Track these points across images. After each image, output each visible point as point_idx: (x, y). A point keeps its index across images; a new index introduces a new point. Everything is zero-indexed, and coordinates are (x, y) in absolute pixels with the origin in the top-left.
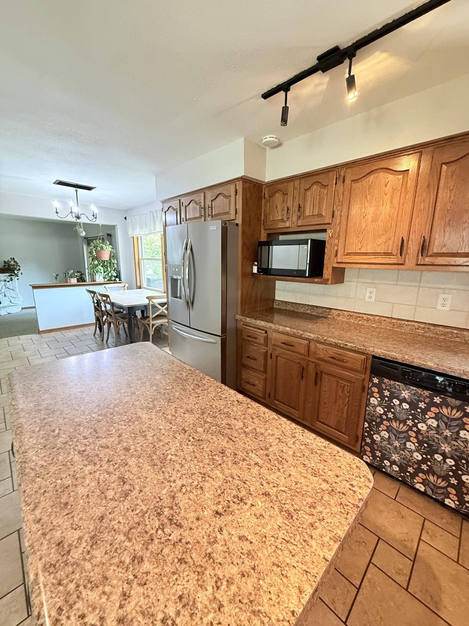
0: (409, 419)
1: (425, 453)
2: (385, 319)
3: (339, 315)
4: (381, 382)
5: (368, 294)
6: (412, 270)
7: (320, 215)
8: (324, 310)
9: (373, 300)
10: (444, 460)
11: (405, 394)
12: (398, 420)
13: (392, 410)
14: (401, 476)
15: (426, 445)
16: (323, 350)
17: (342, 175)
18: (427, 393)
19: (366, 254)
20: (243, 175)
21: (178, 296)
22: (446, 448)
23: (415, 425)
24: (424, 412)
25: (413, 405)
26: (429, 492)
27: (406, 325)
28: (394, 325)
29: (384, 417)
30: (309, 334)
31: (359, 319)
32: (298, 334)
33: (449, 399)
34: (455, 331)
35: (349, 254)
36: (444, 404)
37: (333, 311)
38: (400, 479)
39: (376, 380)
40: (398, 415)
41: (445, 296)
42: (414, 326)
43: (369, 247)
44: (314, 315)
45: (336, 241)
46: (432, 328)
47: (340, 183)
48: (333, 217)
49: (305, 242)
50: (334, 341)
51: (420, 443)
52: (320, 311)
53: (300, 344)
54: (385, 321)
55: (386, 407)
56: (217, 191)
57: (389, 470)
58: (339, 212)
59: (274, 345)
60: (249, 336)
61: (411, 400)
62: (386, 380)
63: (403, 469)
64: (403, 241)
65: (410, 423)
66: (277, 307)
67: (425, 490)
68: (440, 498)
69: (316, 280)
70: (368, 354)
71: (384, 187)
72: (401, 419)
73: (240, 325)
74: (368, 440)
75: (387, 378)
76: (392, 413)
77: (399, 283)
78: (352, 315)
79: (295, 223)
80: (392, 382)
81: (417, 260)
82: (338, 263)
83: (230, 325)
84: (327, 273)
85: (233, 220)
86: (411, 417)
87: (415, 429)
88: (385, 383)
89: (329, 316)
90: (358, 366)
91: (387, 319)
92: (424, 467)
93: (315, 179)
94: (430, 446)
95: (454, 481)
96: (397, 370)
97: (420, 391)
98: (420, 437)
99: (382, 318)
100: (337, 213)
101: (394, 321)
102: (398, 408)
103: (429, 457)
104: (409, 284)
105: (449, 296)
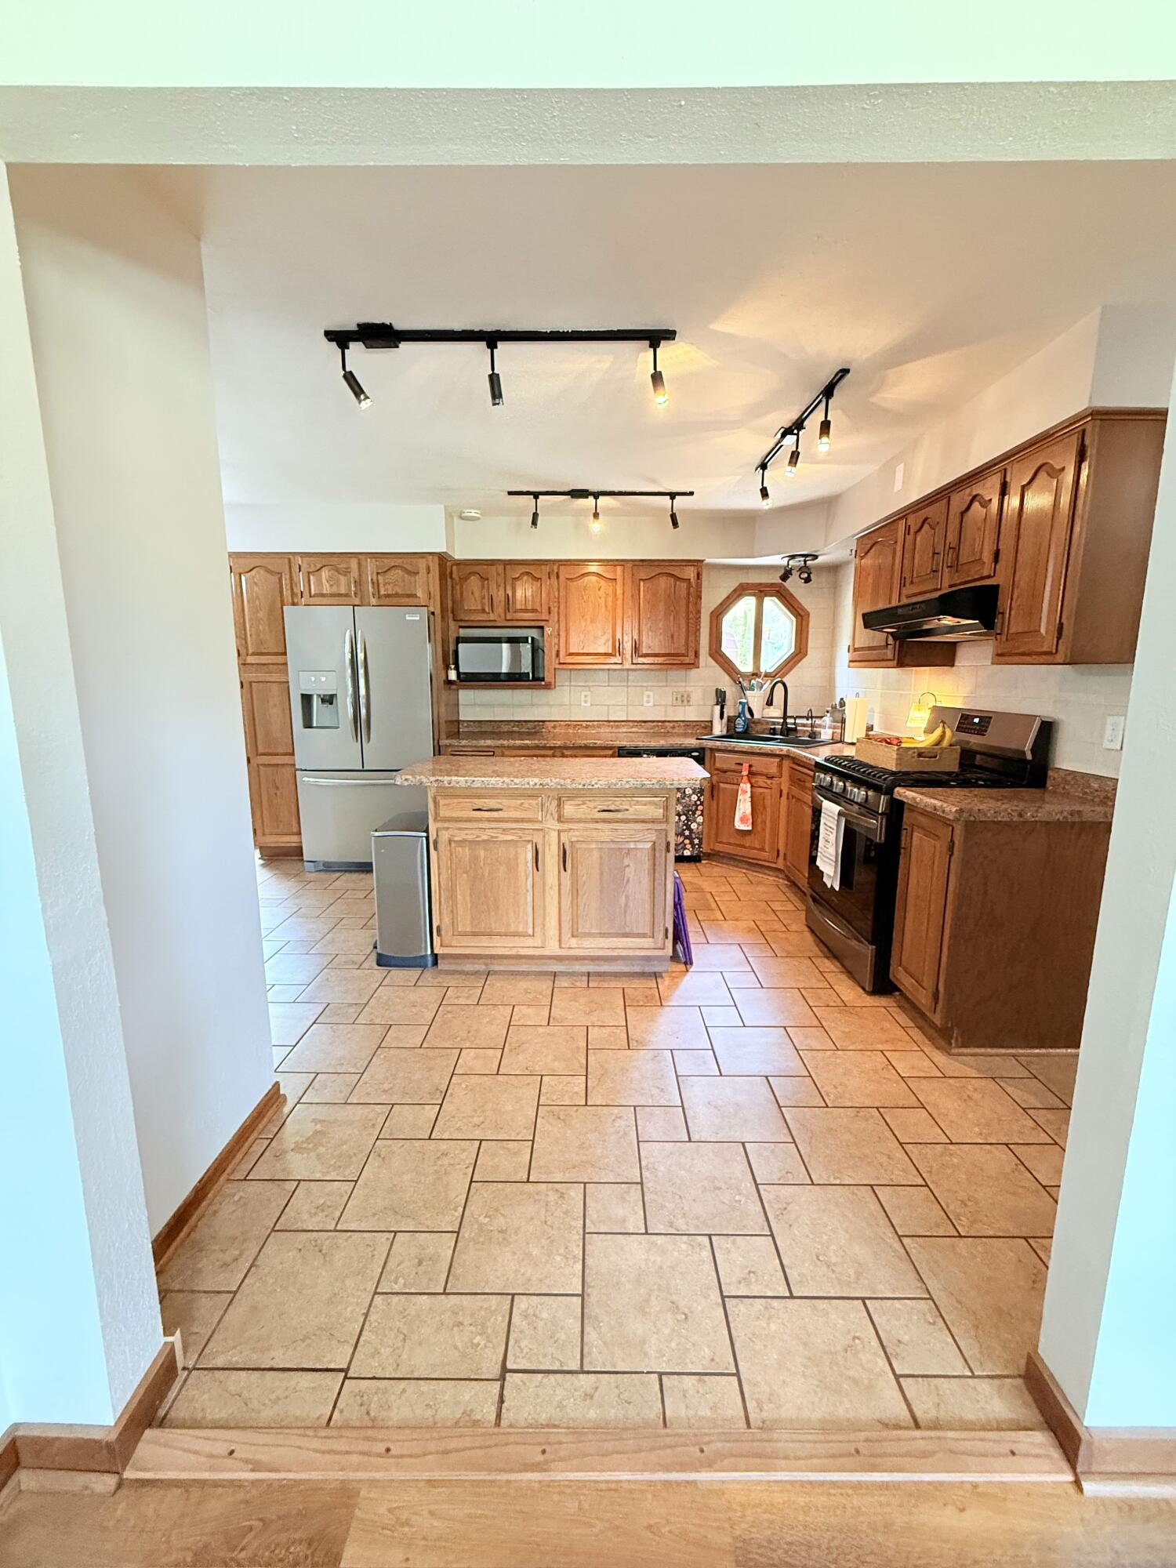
3: (554, 727)
5: (583, 699)
6: (628, 670)
7: (535, 611)
8: (535, 723)
9: (589, 704)
17: (556, 571)
19: (589, 654)
20: (445, 550)
21: (315, 725)
31: (578, 727)
34: (660, 724)
35: (571, 654)
37: (548, 723)
41: (649, 693)
42: (629, 725)
43: (591, 648)
44: (524, 732)
45: (556, 640)
46: (643, 724)
47: (553, 578)
48: (550, 613)
49: (525, 640)
52: (530, 725)
54: (603, 725)
56: (392, 562)
58: (556, 609)
64: (619, 642)
66: (466, 730)
68: (681, 853)
69: (540, 685)
71: (597, 591)
77: (611, 684)
78: (569, 724)
79: (504, 617)
81: (632, 660)
82: (560, 664)
84: (548, 676)
85: (426, 606)
89: (544, 730)
93: (524, 568)
99: (600, 723)
100: (555, 610)
104: (618, 684)
105: (651, 693)
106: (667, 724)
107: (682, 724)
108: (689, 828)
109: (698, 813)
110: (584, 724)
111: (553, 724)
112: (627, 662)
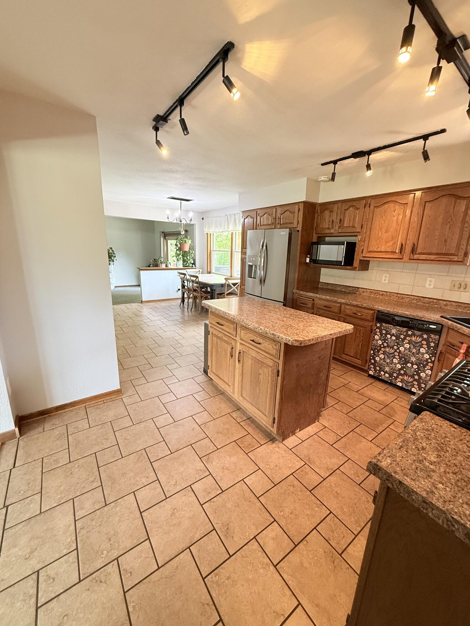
0: (395, 345)
1: (403, 364)
2: (393, 294)
3: (363, 292)
4: (381, 326)
5: (384, 278)
6: (407, 262)
7: (353, 227)
8: (354, 288)
9: (387, 282)
10: (412, 366)
11: (394, 331)
12: (389, 346)
13: (387, 341)
14: (390, 380)
15: (403, 359)
16: (349, 309)
17: (369, 203)
18: (405, 329)
19: (380, 252)
20: (305, 200)
21: (252, 277)
22: (413, 359)
23: (398, 348)
24: (403, 340)
25: (398, 337)
26: (404, 386)
27: (406, 298)
28: (399, 298)
29: (382, 346)
30: (341, 300)
31: (377, 294)
32: (334, 300)
33: (416, 332)
34: (435, 301)
35: (370, 252)
36: (413, 335)
37: (360, 289)
38: (389, 381)
39: (378, 325)
40: (389, 344)
41: (431, 279)
42: (411, 298)
43: (383, 248)
44: (347, 292)
45: (363, 243)
46: (422, 299)
47: (367, 207)
48: (362, 228)
49: (342, 243)
50: (356, 303)
51: (400, 358)
52: (351, 289)
53: (335, 306)
54: (393, 295)
55: (383, 340)
56: (285, 209)
57: (383, 377)
58: (366, 225)
59: (318, 308)
60: (302, 303)
61: (397, 334)
62: (384, 324)
63: (391, 375)
64: (402, 245)
65: (395, 347)
66: (321, 287)
67: (402, 385)
68: (409, 388)
69: (348, 267)
70: (374, 310)
71: (393, 212)
72: (391, 346)
73: (296, 296)
74: (373, 361)
75: (384, 323)
76: (387, 343)
77: (404, 271)
78: (372, 291)
79: (337, 231)
80: (387, 325)
81: (410, 257)
82: (363, 257)
83: (289, 296)
84: (356, 263)
85: (296, 228)
86: (396, 344)
87: (398, 351)
88: (383, 326)
89: (357, 293)
90: (369, 318)
91: (395, 294)
92: (402, 372)
93: (351, 203)
94: (405, 359)
95: (416, 377)
96: (390, 317)
97: (401, 328)
98: (401, 355)
99: (392, 293)
100: (365, 226)
101: (399, 295)
102: (390, 340)
103: (405, 366)
104: (410, 271)
105: (433, 279)
108: (418, 375)
109: (428, 367)
110: (381, 293)
111: (363, 290)
112: (406, 258)
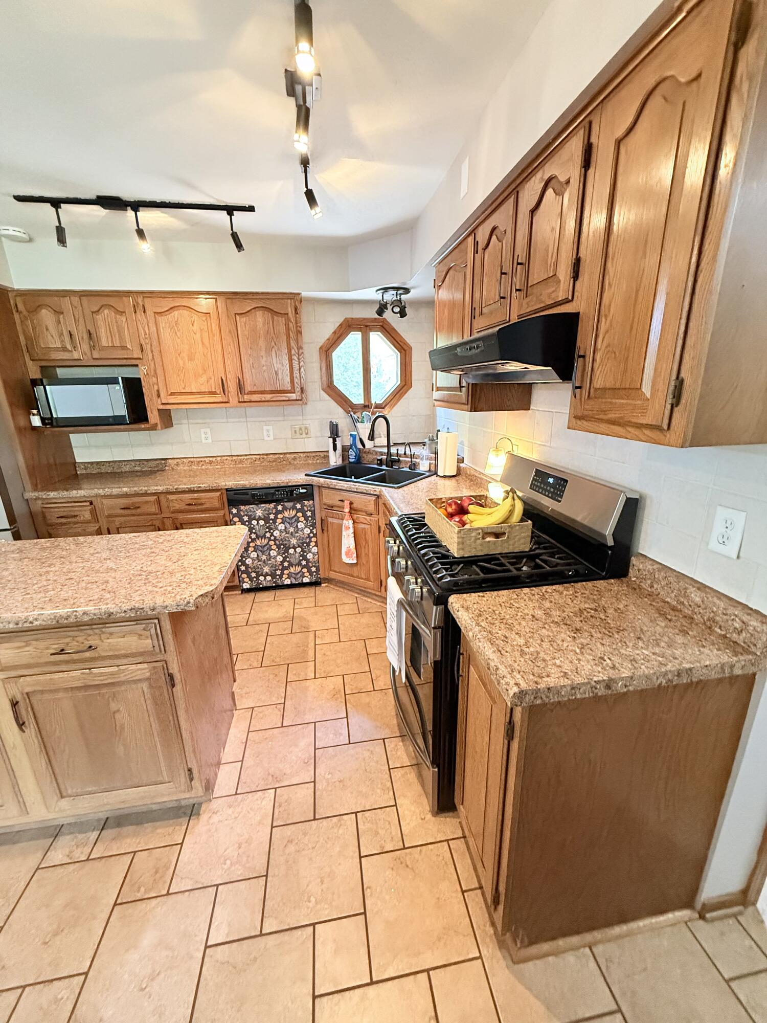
0: (266, 532)
1: (284, 553)
2: (226, 458)
3: (177, 465)
4: (239, 510)
5: (203, 436)
6: (237, 407)
7: (124, 348)
8: (157, 462)
9: (210, 441)
10: (295, 551)
11: (259, 513)
12: (260, 536)
13: (254, 531)
14: (274, 583)
15: (282, 547)
16: (176, 500)
17: (141, 303)
18: (272, 505)
19: (192, 393)
22: (294, 541)
23: (272, 535)
24: (274, 521)
25: (266, 519)
26: (294, 582)
27: (246, 459)
28: (236, 462)
29: (250, 540)
30: (156, 488)
31: (201, 463)
33: (286, 504)
34: (282, 456)
35: (172, 394)
36: (285, 509)
37: (170, 461)
38: (274, 585)
39: (234, 511)
40: (258, 533)
42: (252, 459)
43: (193, 386)
44: (147, 471)
45: (154, 379)
46: (265, 457)
47: (140, 312)
48: (142, 351)
49: (114, 381)
50: (186, 487)
51: (278, 547)
52: (151, 464)
53: (146, 502)
54: (226, 460)
57: (265, 584)
58: (149, 346)
60: (62, 517)
61: (264, 516)
62: (242, 507)
63: (273, 575)
64: (222, 380)
65: (268, 535)
66: (84, 472)
67: (291, 582)
68: (300, 581)
69: (143, 426)
70: (221, 489)
71: (191, 326)
72: (262, 535)
73: (37, 507)
74: (243, 568)
75: (242, 505)
76: (254, 533)
77: (230, 420)
78: (192, 461)
79: (89, 354)
80: (247, 507)
81: (239, 398)
82: (163, 404)
83: (19, 508)
84: (153, 417)
86: (267, 530)
87: (272, 538)
88: (242, 511)
89: (167, 468)
90: (216, 504)
91: (228, 458)
92: (286, 564)
93: (105, 301)
94: (285, 545)
95: (304, 563)
96: (248, 495)
97: (267, 505)
98: (277, 543)
99: (224, 458)
100: (146, 347)
101: (234, 458)
102: (257, 527)
103: (286, 554)
104: (237, 420)
105: (270, 428)
106: (288, 456)
107: (302, 455)
108: (305, 558)
109: (313, 544)
110: (207, 460)
111: (175, 462)
112: (234, 400)
